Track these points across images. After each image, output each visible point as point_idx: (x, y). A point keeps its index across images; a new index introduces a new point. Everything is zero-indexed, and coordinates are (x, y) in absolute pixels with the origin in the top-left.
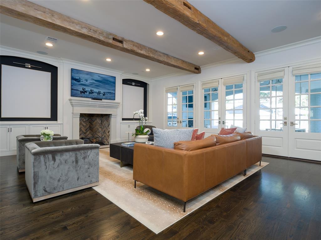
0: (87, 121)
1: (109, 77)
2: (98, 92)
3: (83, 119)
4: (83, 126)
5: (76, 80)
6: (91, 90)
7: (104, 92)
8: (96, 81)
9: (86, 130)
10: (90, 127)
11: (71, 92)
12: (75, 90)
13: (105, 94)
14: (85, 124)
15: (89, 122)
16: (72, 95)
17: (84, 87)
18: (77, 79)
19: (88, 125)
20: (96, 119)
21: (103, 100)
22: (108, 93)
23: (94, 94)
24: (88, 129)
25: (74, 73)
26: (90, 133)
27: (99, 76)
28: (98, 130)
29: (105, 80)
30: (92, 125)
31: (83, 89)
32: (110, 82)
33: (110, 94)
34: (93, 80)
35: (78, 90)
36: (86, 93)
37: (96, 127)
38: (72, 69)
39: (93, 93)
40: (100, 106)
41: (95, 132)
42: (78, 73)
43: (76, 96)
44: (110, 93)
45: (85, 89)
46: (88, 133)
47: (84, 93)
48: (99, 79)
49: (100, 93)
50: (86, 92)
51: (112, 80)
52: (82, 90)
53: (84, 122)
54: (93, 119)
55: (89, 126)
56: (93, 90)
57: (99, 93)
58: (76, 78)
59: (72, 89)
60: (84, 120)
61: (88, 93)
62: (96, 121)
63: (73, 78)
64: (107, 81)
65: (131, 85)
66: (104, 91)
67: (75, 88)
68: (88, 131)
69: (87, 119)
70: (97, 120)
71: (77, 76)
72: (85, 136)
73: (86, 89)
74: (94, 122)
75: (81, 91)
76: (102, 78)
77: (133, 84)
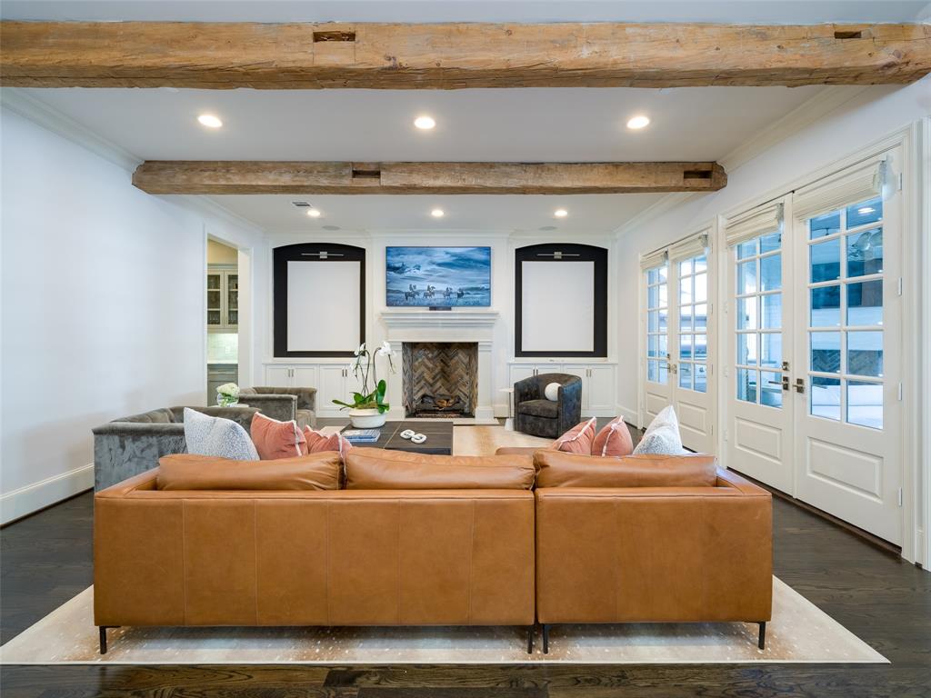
0: (436, 357)
1: (472, 251)
2: (445, 290)
3: (426, 353)
4: (428, 368)
5: (395, 269)
6: (429, 288)
7: (460, 290)
8: (439, 265)
9: (433, 379)
10: (443, 371)
11: (387, 297)
12: (394, 292)
13: (463, 294)
14: (431, 366)
15: (442, 360)
16: (389, 304)
17: (413, 283)
18: (398, 268)
19: (439, 368)
20: (457, 354)
21: (455, 310)
22: (472, 289)
23: (436, 296)
24: (438, 377)
25: (392, 256)
26: (443, 385)
27: (447, 253)
28: (462, 378)
29: (463, 259)
30: (448, 367)
31: (411, 288)
32: (477, 261)
33: (475, 292)
34: (434, 263)
35: (400, 292)
36: (417, 296)
37: (456, 372)
38: (387, 248)
39: (433, 293)
40: (446, 325)
41: (456, 383)
42: (399, 255)
43: (397, 305)
44: (477, 289)
45: (415, 287)
46: (439, 384)
47: (413, 296)
48: (447, 259)
49: (451, 293)
50: (418, 293)
51: (482, 257)
52: (408, 290)
53: (428, 358)
54: (451, 354)
55: (442, 369)
56: (433, 288)
57: (448, 293)
58: (397, 265)
59: (388, 291)
60: (430, 355)
61: (422, 296)
62: (456, 358)
63: (390, 268)
64: (469, 260)
65: (552, 259)
66: (461, 287)
67: (395, 287)
68: (438, 380)
69: (436, 353)
70: (460, 355)
71: (397, 262)
72: (431, 391)
73: (418, 288)
74: (451, 359)
75: (406, 293)
76: (454, 255)
77: (558, 254)
